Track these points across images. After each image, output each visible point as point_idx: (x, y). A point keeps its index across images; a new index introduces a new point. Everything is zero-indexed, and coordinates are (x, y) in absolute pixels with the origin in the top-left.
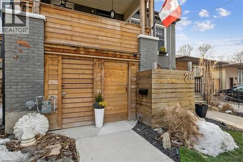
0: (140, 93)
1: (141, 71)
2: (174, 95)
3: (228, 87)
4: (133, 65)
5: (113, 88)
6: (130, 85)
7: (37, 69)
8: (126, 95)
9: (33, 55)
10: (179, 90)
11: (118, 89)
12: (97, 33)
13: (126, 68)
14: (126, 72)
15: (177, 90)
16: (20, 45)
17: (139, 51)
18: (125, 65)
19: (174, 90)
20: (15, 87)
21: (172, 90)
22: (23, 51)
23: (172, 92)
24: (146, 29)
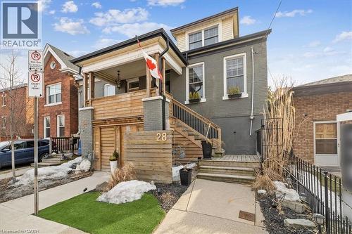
2: (144, 155)
4: (140, 127)
10: (151, 151)
12: (116, 107)
15: (148, 151)
18: (135, 128)
19: (145, 151)
21: (142, 151)
23: (143, 152)
24: (151, 90)
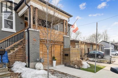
0: (65, 55)
1: (65, 48)
3: (87, 53)
4: (62, 46)
5: (57, 54)
6: (61, 53)
7: (38, 48)
8: (60, 56)
9: (37, 44)
11: (58, 54)
13: (60, 47)
14: (60, 48)
16: (34, 40)
17: (64, 41)
18: (60, 46)
20: (33, 54)
22: (35, 42)
24: (65, 33)
